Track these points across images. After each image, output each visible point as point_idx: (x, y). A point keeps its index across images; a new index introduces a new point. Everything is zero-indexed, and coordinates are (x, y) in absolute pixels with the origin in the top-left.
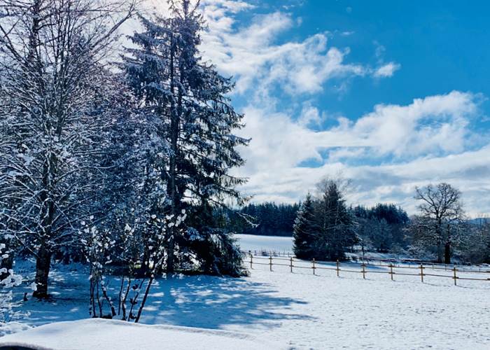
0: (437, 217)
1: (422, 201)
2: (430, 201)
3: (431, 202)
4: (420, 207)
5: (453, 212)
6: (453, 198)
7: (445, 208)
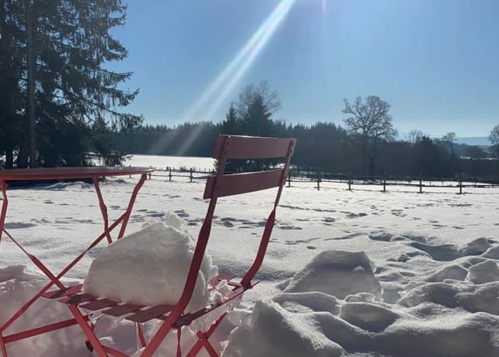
0: (365, 131)
1: (350, 115)
2: (358, 114)
3: (359, 116)
4: (348, 121)
5: (381, 125)
6: (381, 111)
7: (373, 122)
